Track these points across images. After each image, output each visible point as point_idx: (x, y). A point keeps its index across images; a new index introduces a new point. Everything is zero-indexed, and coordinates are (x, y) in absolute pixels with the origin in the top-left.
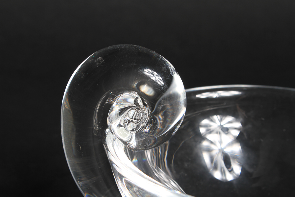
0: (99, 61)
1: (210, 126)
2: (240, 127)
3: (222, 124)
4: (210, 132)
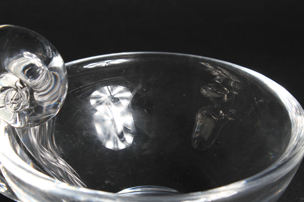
1: (100, 97)
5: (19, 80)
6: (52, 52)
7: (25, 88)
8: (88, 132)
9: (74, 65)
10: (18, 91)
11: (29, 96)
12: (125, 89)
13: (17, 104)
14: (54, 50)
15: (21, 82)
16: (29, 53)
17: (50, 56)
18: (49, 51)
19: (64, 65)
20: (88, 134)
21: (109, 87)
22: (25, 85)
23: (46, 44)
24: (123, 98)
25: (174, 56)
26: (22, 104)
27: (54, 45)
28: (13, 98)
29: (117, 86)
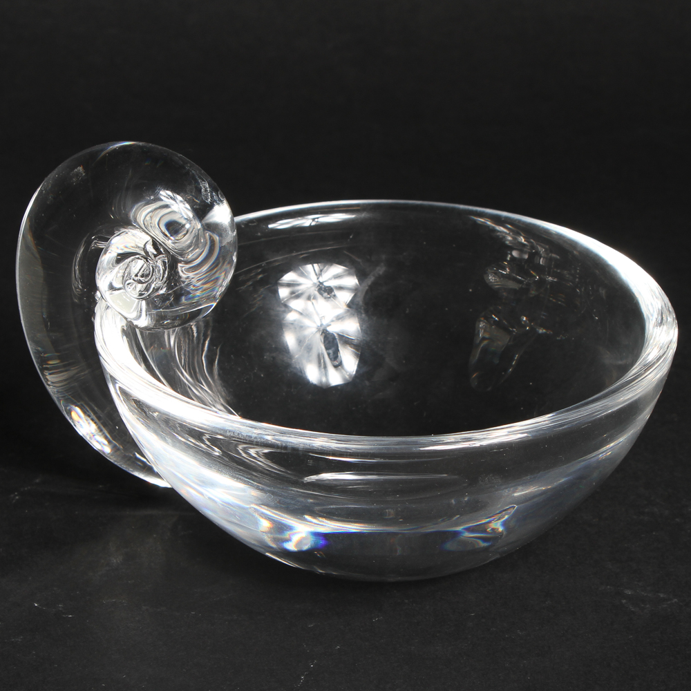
0: (78, 174)
1: (299, 285)
2: (357, 284)
3: (321, 280)
4: (296, 296)
5: (151, 241)
6: (211, 192)
7: (161, 256)
8: (274, 355)
9: (251, 221)
10: (148, 261)
11: (167, 272)
12: (346, 270)
13: (145, 285)
14: (214, 189)
15: (155, 244)
16: (169, 193)
17: (207, 199)
18: (206, 191)
19: (232, 220)
20: (274, 358)
21: (315, 265)
22: (162, 250)
23: (201, 178)
24: (340, 288)
25: (454, 209)
26: (153, 286)
27: (214, 181)
28: (138, 273)
29: (331, 265)
